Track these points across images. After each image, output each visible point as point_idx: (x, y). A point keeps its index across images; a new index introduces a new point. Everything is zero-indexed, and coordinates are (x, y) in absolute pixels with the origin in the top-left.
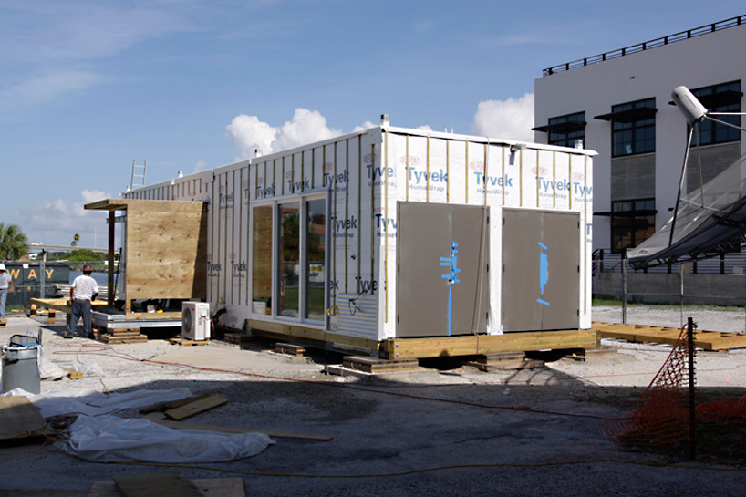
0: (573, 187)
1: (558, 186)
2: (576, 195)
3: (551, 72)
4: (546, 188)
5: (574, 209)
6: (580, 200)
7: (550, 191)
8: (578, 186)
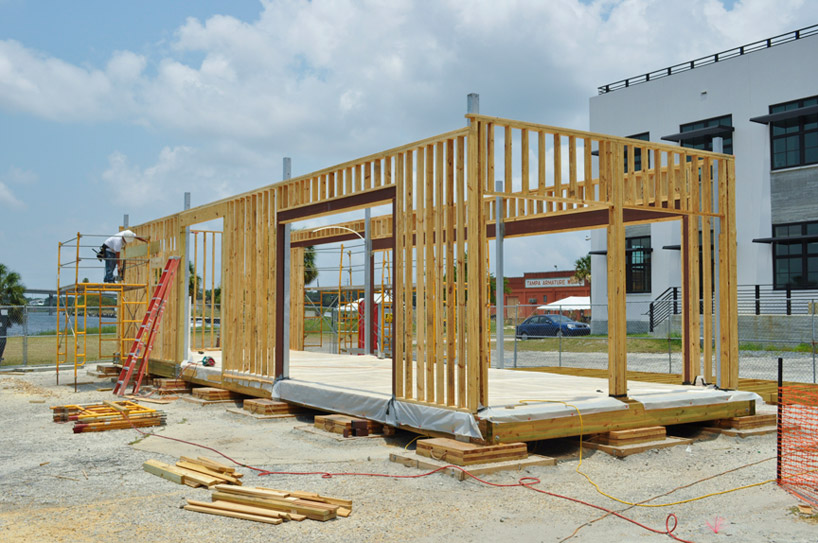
3: (608, 90)
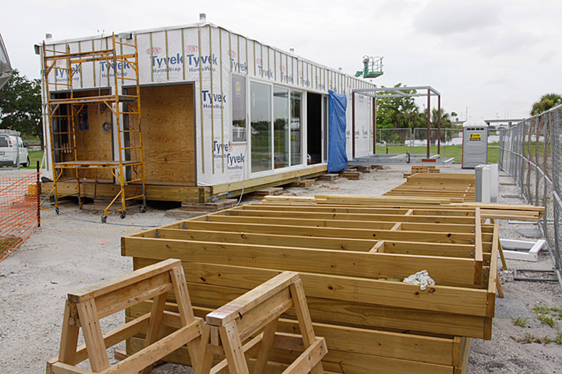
0: (187, 59)
1: (171, 61)
2: (190, 66)
4: (160, 64)
5: (189, 79)
6: (195, 70)
7: (164, 66)
8: (192, 57)
